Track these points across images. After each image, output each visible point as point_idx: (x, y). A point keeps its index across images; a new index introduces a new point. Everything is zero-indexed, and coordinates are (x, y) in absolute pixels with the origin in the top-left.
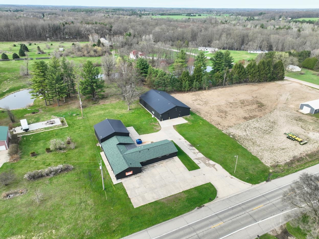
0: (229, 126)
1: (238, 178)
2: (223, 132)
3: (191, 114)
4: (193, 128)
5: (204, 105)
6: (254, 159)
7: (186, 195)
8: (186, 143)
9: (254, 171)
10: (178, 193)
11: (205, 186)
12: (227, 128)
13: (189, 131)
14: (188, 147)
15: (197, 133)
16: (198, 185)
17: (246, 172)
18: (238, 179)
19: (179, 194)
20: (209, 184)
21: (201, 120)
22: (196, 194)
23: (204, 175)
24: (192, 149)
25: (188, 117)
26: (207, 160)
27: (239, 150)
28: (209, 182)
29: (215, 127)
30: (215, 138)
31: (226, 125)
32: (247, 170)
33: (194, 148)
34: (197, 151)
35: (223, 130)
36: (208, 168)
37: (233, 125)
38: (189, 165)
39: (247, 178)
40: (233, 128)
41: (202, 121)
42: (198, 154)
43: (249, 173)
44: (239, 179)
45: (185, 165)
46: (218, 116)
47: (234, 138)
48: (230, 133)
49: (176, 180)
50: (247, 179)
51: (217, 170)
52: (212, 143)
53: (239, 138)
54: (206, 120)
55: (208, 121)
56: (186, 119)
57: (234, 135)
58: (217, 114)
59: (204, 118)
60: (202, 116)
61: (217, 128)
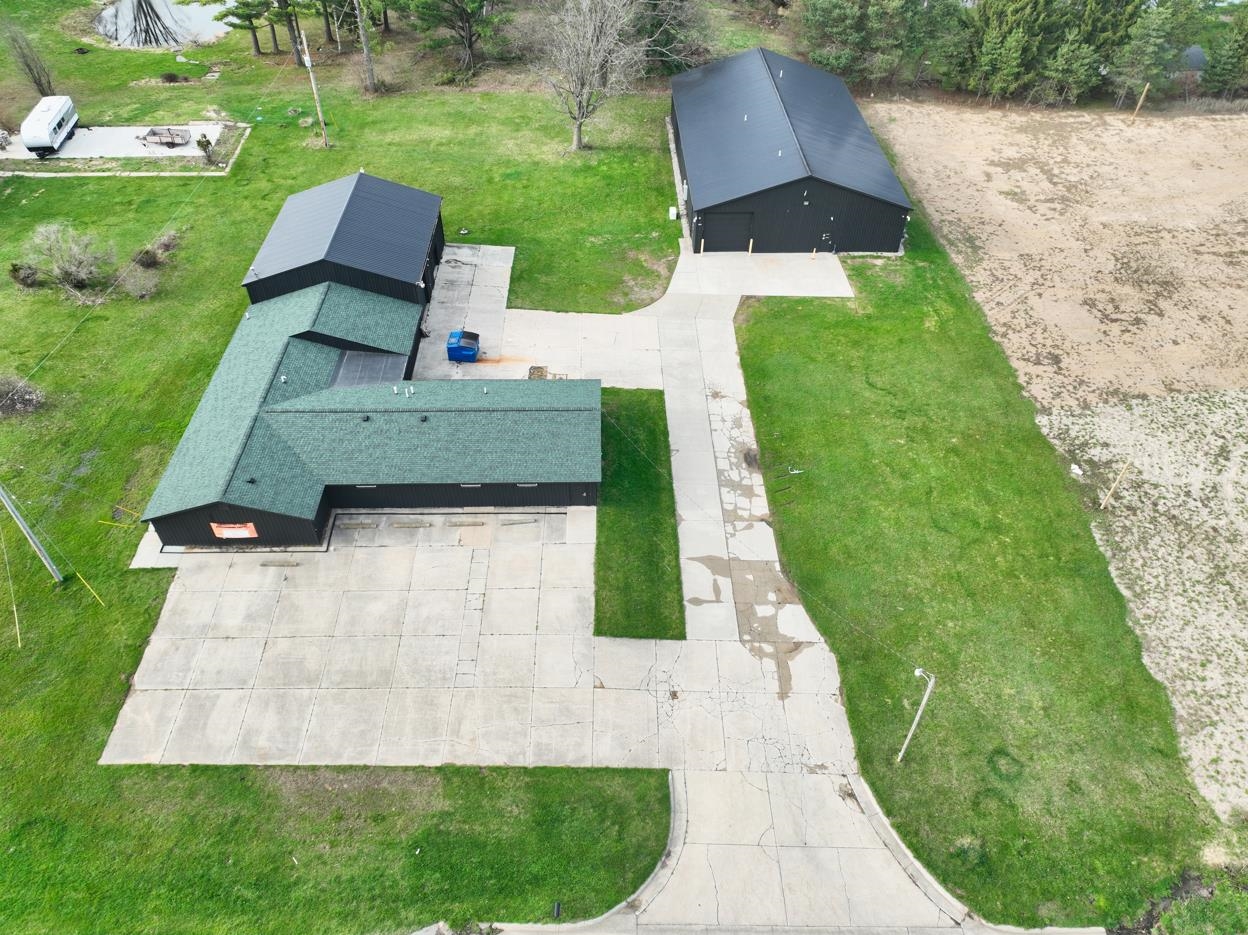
0: (1116, 392)
1: (889, 813)
2: (1042, 420)
3: (914, 247)
4: (856, 344)
5: (1043, 208)
6: (1131, 706)
7: (442, 804)
8: (735, 433)
9: (1058, 802)
10: (406, 769)
11: (615, 787)
12: (1092, 399)
13: (813, 360)
14: (723, 464)
15: (858, 383)
16: (570, 760)
17: (990, 792)
18: (886, 821)
19: (411, 776)
20: (653, 781)
21: (952, 299)
22: (510, 820)
23: (674, 695)
24: (734, 486)
25: (879, 261)
26: (772, 597)
27: (1067, 593)
28: (657, 765)
29: (1013, 373)
30: (954, 450)
31: (1100, 377)
32: (1008, 778)
33: (757, 480)
34: (761, 506)
35: (1047, 411)
36: (736, 653)
37: (1154, 391)
38: (626, 589)
39: (966, 841)
40: (1138, 411)
41: (948, 310)
42: (750, 527)
43: (1012, 806)
44: (898, 827)
45: (601, 581)
46: (1090, 303)
47: (1092, 488)
48: (1085, 444)
49: (466, 667)
50: (962, 853)
51: (783, 695)
52: (896, 484)
53: (1129, 497)
54: (986, 309)
55: (995, 316)
56: (857, 274)
57: (1108, 464)
58: (1094, 287)
59: (979, 297)
60: (979, 275)
61: (1022, 380)
